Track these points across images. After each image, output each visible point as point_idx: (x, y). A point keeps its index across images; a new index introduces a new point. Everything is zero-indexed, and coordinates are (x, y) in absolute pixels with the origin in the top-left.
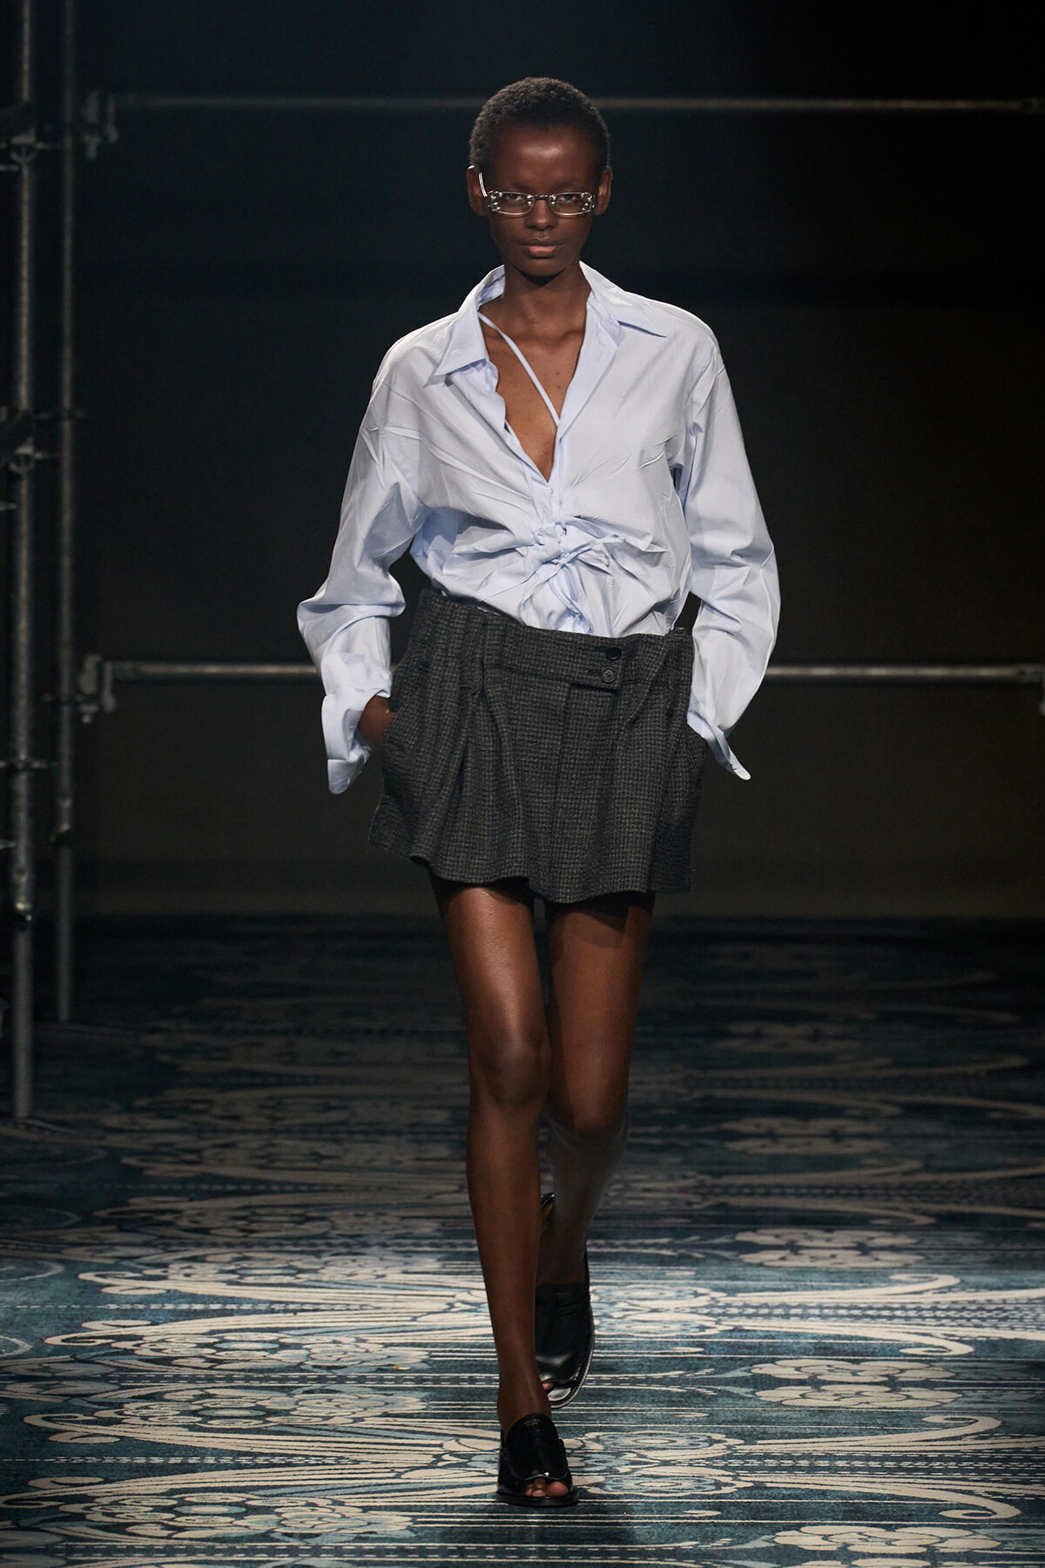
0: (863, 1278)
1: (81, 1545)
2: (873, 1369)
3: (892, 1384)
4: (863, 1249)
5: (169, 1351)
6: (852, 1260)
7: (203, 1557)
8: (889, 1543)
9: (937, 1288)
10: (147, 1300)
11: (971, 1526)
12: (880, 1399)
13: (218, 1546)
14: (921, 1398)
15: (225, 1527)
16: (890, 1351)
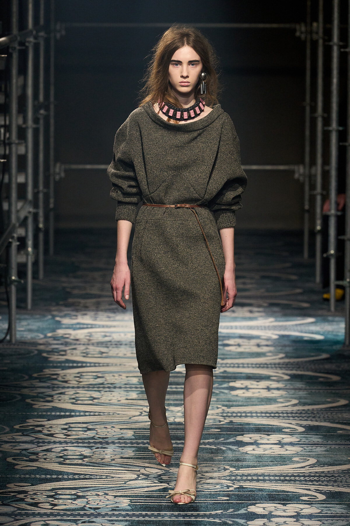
0: (251, 319)
1: (56, 386)
2: (254, 342)
3: (258, 345)
4: (251, 312)
5: (78, 337)
6: (248, 315)
7: (86, 389)
8: (258, 385)
9: (270, 321)
10: (72, 325)
11: (278, 381)
12: (256, 349)
13: (91, 386)
14: (265, 349)
15: (92, 381)
16: (258, 337)
